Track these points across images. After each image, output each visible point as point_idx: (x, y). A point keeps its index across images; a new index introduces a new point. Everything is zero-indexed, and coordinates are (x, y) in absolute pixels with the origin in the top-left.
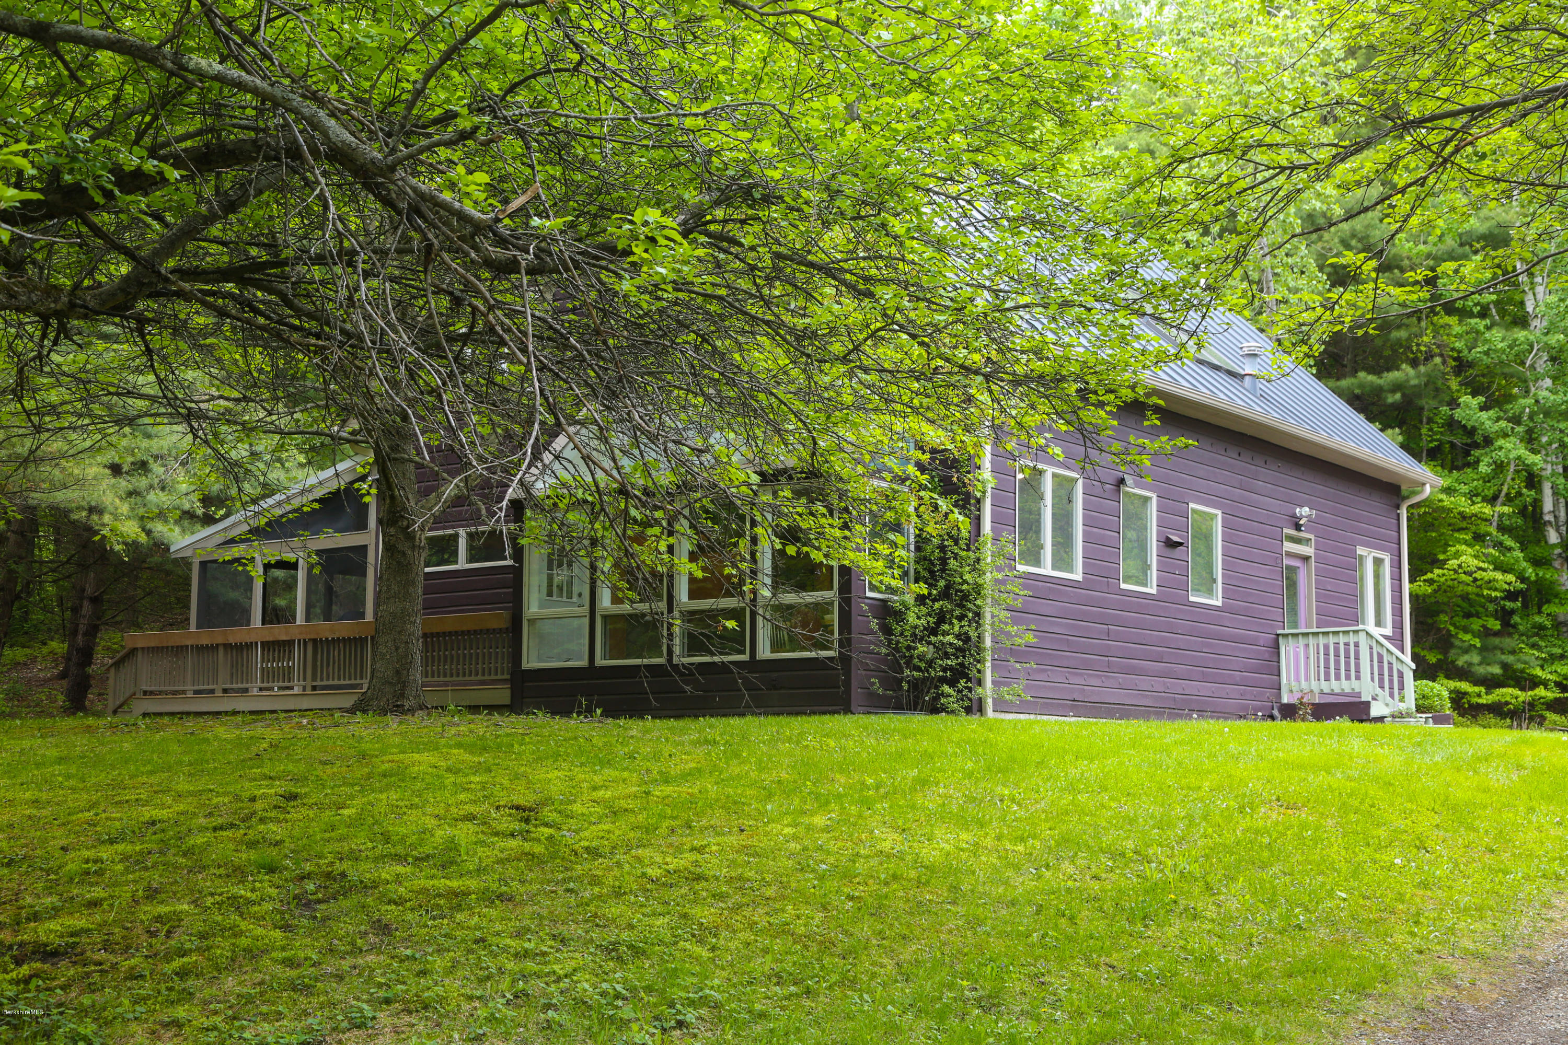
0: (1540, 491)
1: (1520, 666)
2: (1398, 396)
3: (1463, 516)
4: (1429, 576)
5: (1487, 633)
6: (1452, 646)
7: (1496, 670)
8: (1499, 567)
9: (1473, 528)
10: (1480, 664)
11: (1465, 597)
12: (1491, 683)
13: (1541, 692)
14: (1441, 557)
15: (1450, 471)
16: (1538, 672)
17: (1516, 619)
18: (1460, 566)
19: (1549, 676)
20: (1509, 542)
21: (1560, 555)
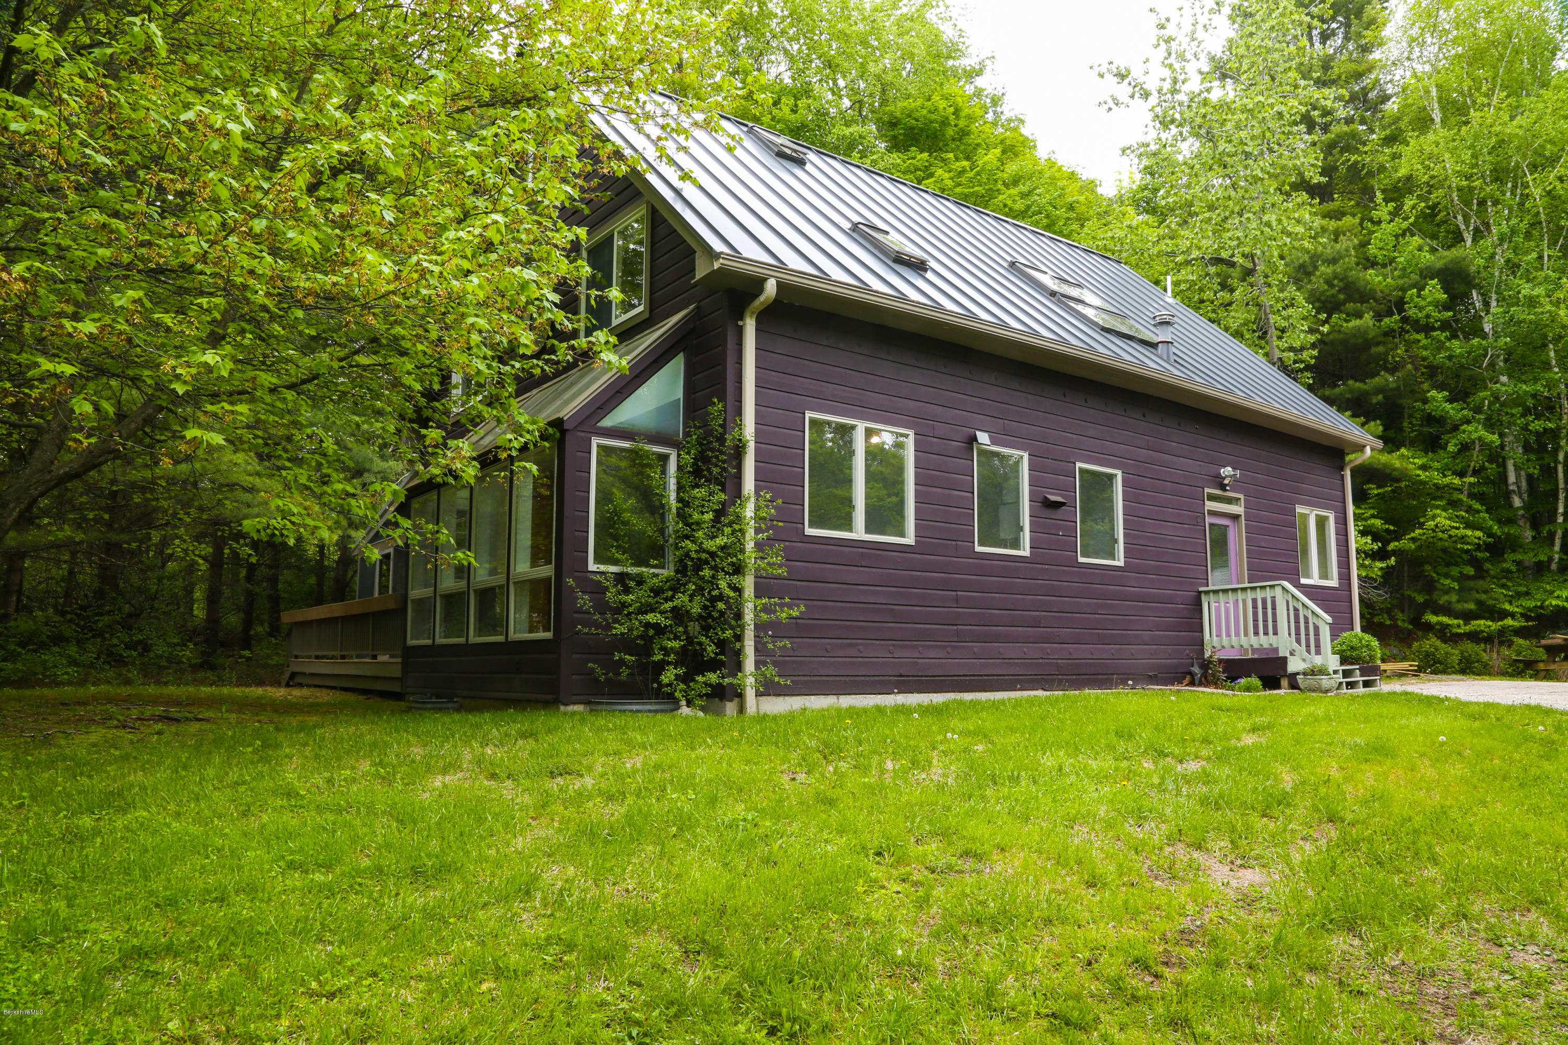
0: (1504, 466)
1: (1492, 602)
2: (1380, 397)
3: (1438, 487)
4: (1413, 535)
5: (1463, 578)
6: (1435, 589)
7: (1472, 606)
8: (1468, 525)
9: (1447, 496)
10: (1458, 601)
11: (1444, 550)
12: (1468, 617)
13: (1509, 622)
14: (1422, 520)
15: (1426, 453)
16: (1507, 606)
17: (1488, 566)
18: (1436, 526)
19: (1516, 610)
20: (1477, 506)
21: (1523, 516)
